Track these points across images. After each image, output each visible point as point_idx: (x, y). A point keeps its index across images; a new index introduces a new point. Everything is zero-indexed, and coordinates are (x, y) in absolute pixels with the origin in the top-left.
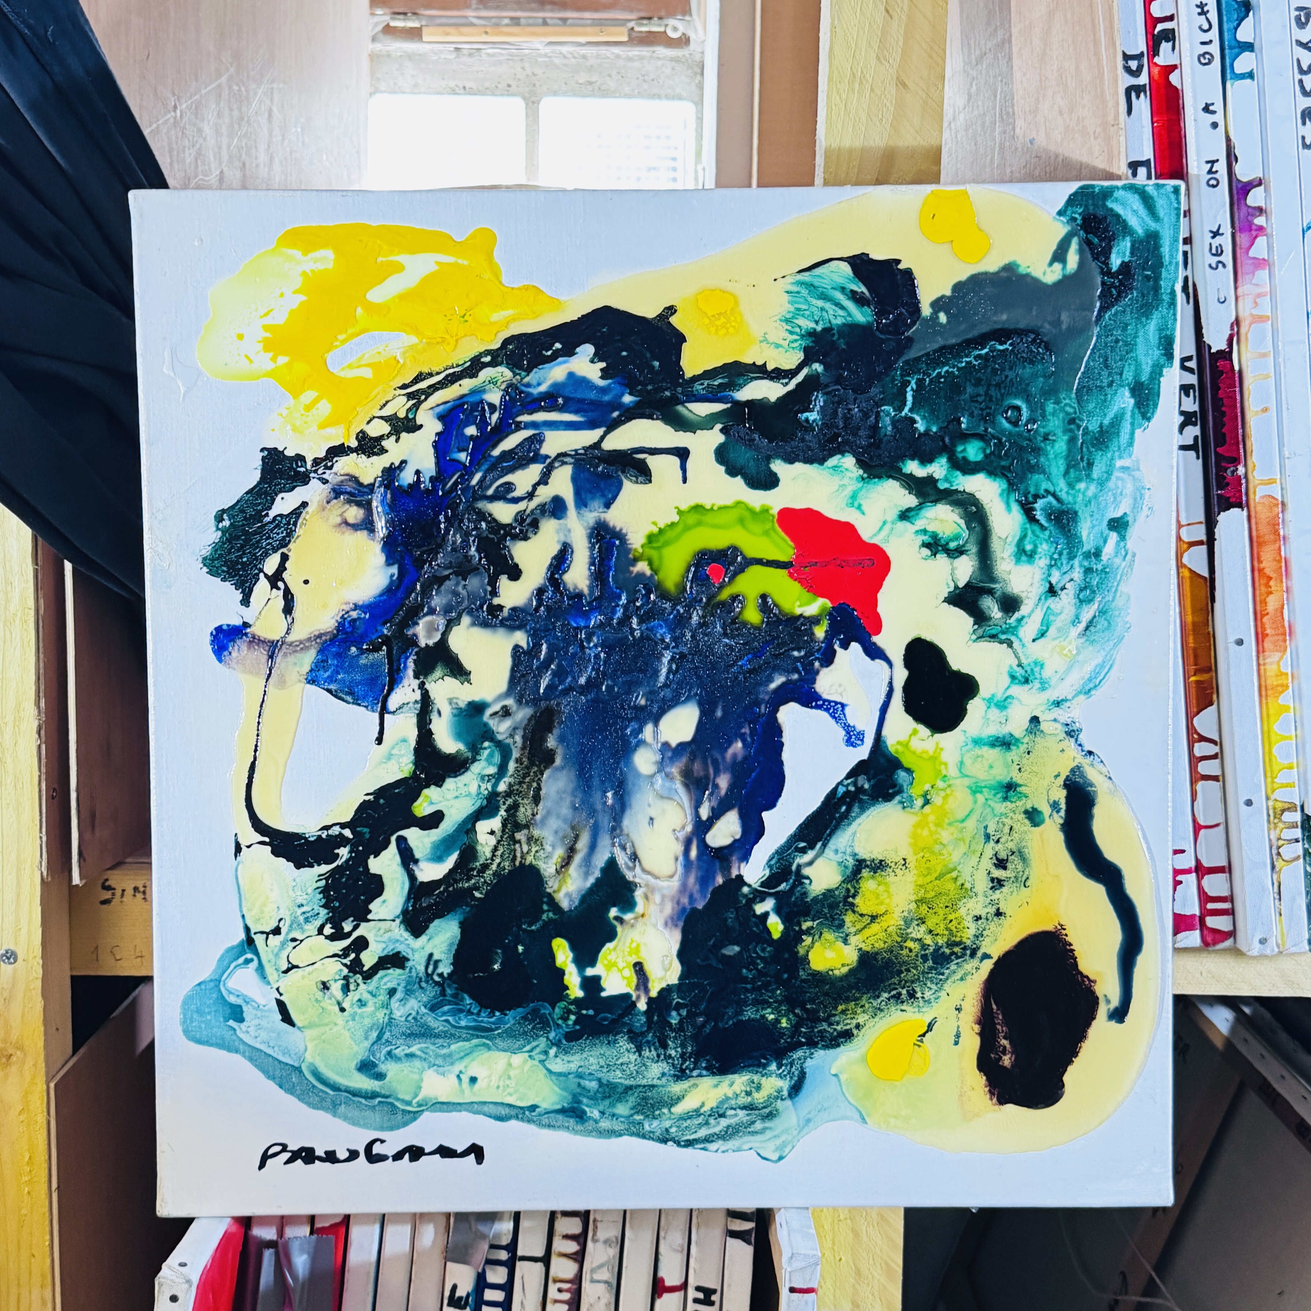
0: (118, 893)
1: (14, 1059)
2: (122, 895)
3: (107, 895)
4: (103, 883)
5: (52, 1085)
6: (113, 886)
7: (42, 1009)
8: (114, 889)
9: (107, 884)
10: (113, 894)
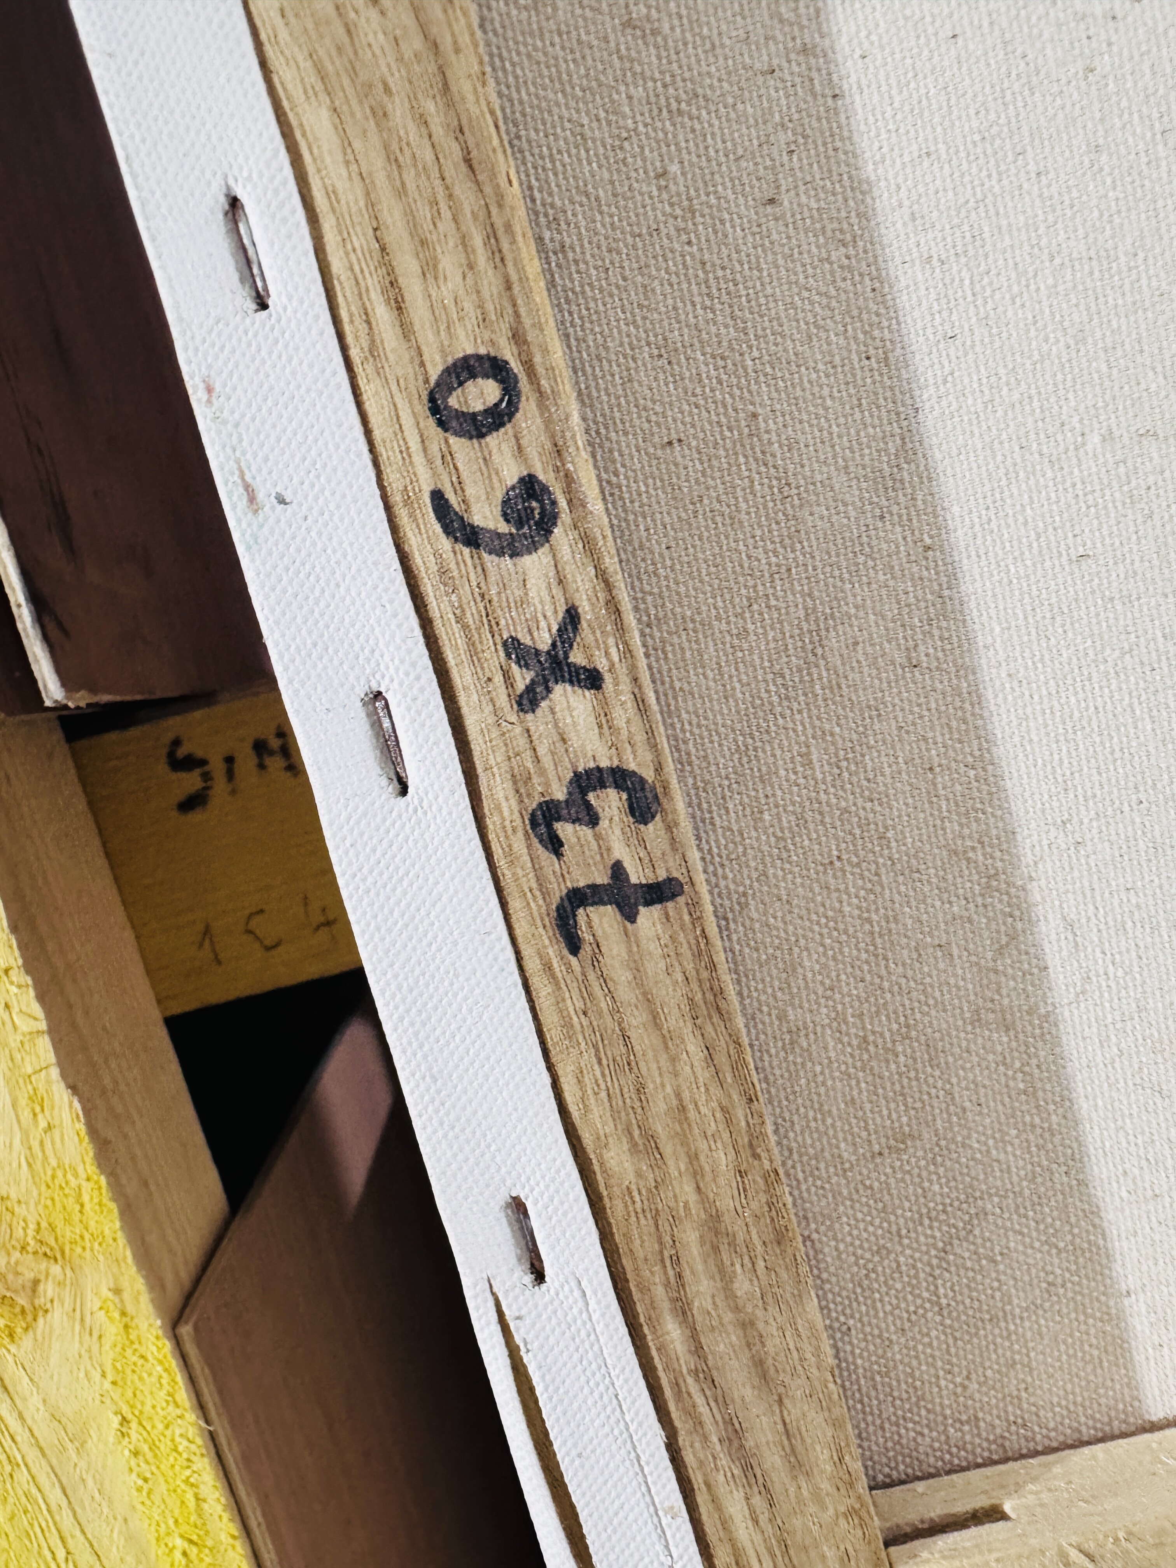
0: (217, 767)
1: (48, 1289)
2: (230, 774)
3: (191, 781)
4: (171, 755)
5: (186, 1330)
6: (200, 753)
7: (81, 1127)
8: (203, 762)
9: (181, 753)
10: (207, 777)
